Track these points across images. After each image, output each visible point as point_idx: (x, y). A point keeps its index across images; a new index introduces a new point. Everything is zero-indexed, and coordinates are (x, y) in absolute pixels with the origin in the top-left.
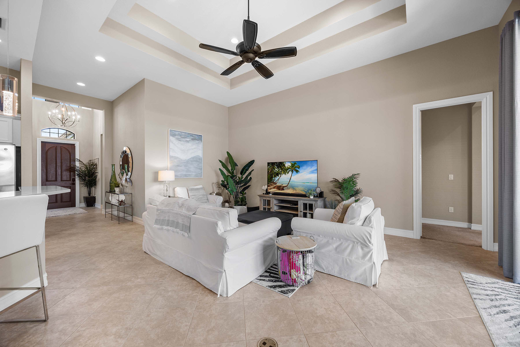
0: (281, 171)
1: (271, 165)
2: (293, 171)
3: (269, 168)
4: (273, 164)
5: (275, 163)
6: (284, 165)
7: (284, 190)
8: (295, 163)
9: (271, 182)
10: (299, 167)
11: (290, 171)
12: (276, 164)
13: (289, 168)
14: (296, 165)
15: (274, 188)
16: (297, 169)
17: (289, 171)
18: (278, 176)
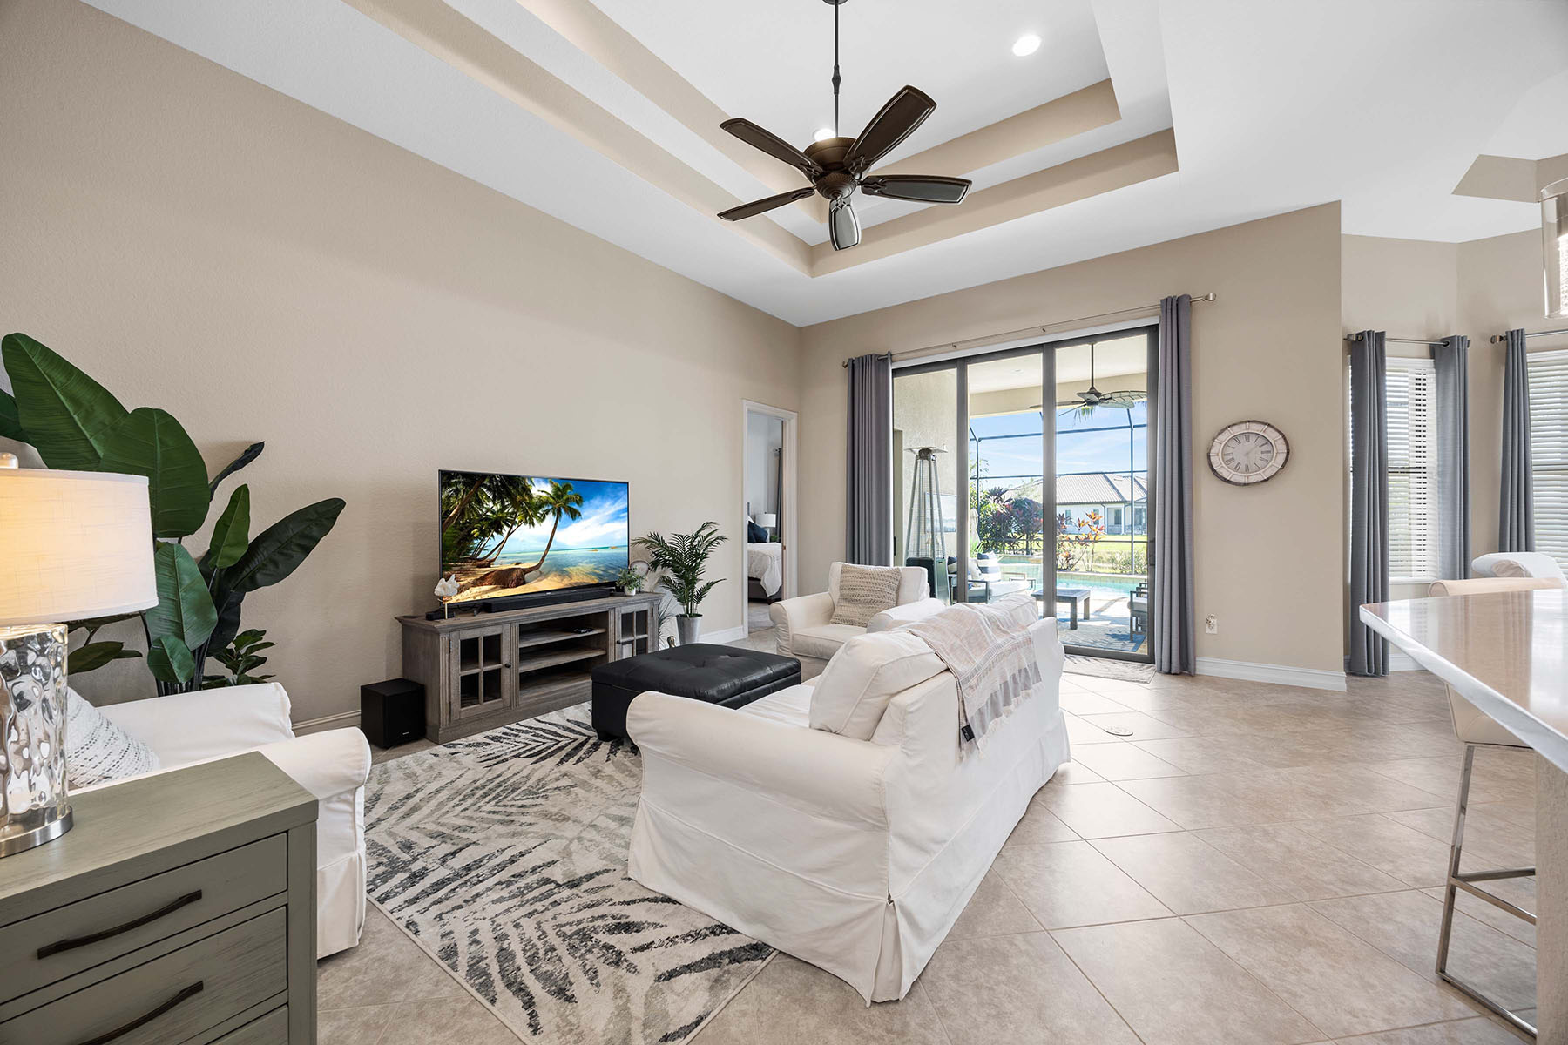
0: (513, 513)
1: (460, 486)
2: (559, 512)
3: (448, 497)
4: (474, 481)
5: (484, 476)
6: (526, 490)
7: (524, 583)
8: (567, 487)
9: (465, 560)
10: (581, 500)
11: (551, 514)
12: (491, 481)
13: (547, 503)
14: (569, 493)
15: (480, 582)
16: (575, 506)
17: (547, 512)
18: (500, 533)
